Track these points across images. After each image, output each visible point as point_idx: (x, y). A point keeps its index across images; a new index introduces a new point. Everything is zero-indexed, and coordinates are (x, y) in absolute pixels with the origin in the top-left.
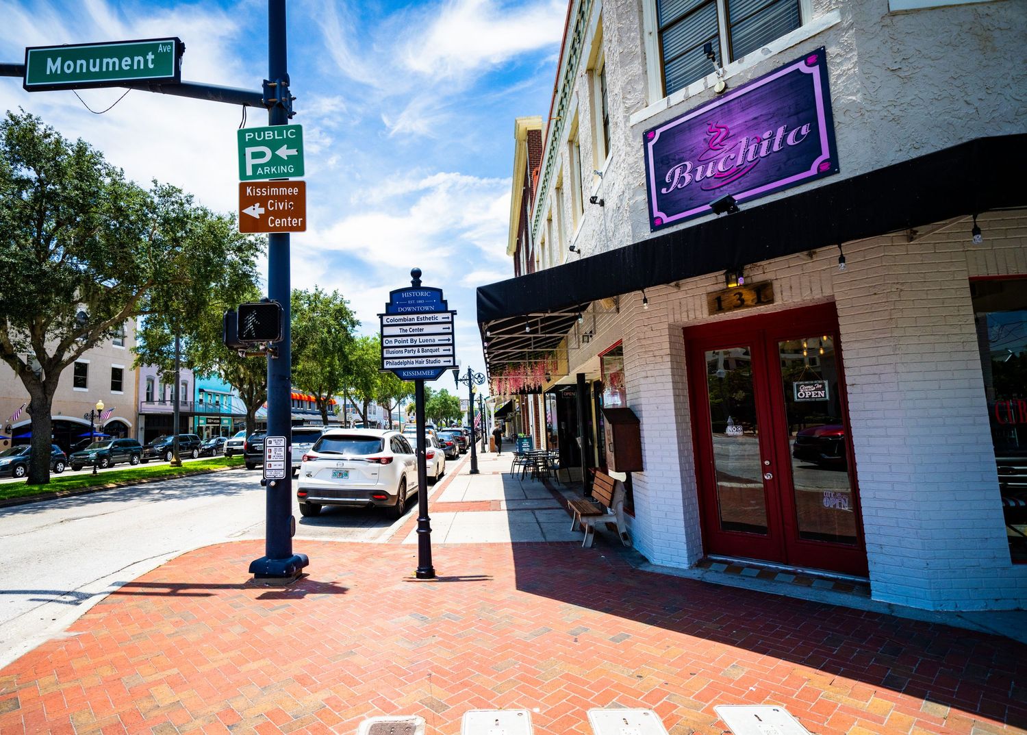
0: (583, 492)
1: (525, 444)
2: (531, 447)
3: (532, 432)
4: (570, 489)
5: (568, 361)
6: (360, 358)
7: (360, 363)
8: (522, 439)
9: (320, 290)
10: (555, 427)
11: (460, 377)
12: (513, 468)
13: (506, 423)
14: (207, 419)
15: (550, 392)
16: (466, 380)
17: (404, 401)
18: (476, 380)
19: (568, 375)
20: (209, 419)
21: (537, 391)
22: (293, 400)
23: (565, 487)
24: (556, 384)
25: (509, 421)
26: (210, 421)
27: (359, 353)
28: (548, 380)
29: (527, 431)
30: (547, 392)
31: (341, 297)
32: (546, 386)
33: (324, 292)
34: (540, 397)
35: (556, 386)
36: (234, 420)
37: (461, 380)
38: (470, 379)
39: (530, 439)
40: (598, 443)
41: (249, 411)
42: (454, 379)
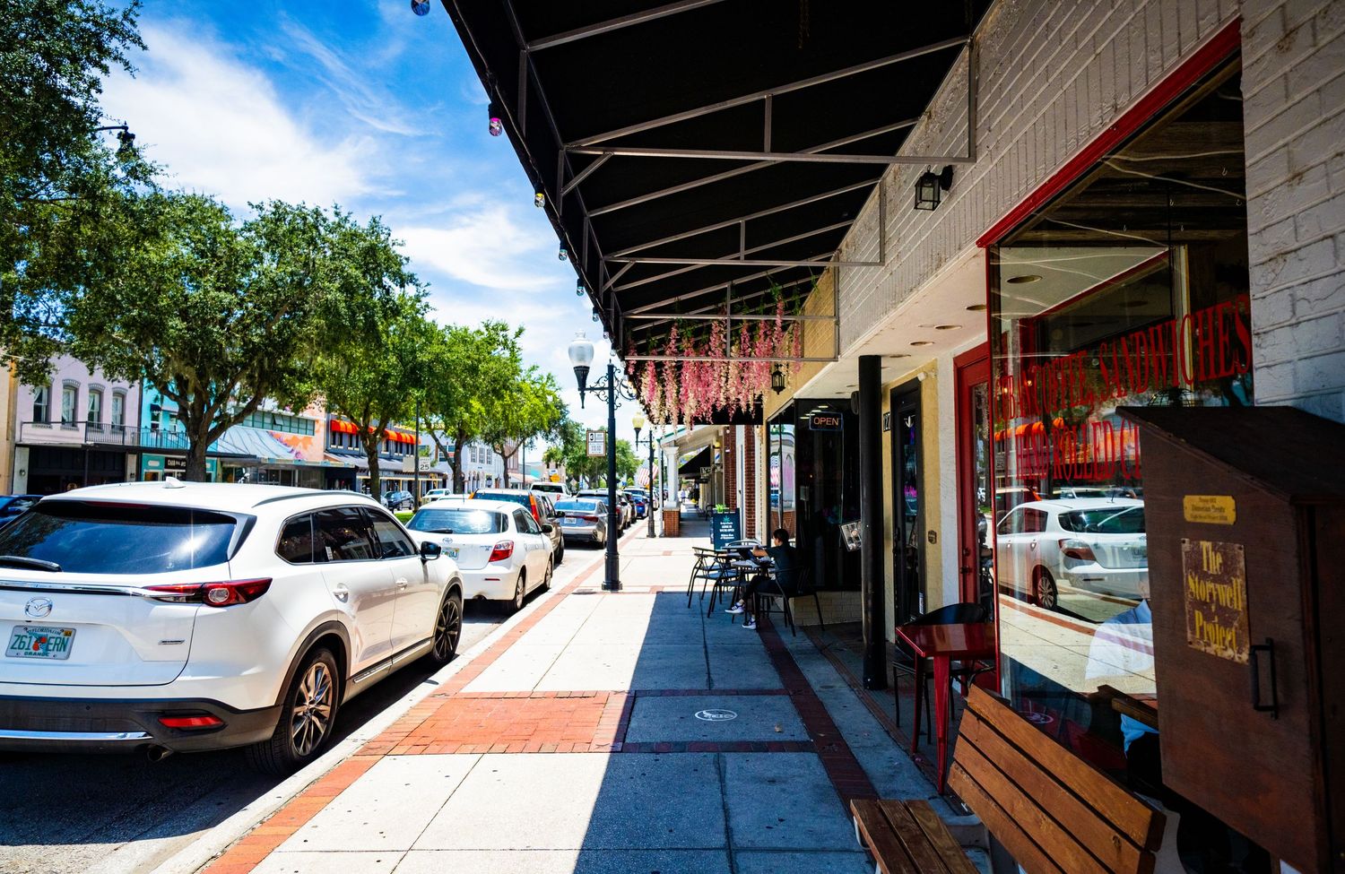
0: (861, 673)
1: (727, 526)
2: (737, 535)
3: (741, 501)
4: (822, 652)
5: (837, 323)
6: (438, 359)
7: (438, 368)
8: (719, 518)
9: (344, 215)
10: (790, 494)
11: (590, 382)
12: (692, 584)
13: (701, 485)
14: (167, 459)
15: (782, 419)
16: (602, 389)
17: (531, 442)
18: (624, 391)
19: (835, 359)
20: (171, 459)
21: (752, 417)
22: (341, 434)
23: (808, 643)
24: (796, 396)
25: (705, 481)
26: (172, 463)
27: (436, 348)
28: (779, 389)
29: (730, 501)
30: (774, 421)
31: (386, 231)
32: (774, 405)
33: (351, 219)
34: (758, 431)
35: (797, 401)
36: (222, 463)
37: (592, 389)
38: (611, 388)
39: (735, 518)
40: (896, 541)
41: (194, 444)
42: (577, 386)
